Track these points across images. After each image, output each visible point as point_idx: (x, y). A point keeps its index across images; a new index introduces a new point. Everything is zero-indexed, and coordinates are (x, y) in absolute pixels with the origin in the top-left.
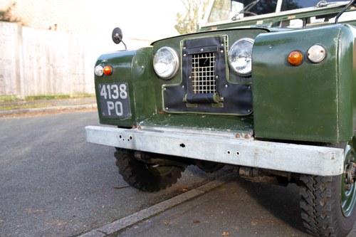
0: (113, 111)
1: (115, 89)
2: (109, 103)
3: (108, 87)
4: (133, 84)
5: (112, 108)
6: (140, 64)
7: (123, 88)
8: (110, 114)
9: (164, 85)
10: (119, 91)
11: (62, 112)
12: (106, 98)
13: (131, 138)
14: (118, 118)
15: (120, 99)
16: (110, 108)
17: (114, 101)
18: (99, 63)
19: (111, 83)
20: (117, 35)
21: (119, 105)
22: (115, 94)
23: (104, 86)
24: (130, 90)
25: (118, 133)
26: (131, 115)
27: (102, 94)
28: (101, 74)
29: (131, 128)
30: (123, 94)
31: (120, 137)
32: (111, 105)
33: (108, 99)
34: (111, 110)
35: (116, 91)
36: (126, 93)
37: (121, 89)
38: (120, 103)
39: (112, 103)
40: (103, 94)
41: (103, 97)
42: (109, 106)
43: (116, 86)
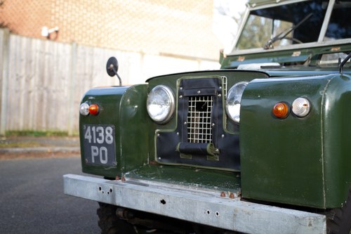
0: (97, 158)
1: (100, 131)
2: (93, 148)
3: (94, 129)
4: (121, 128)
5: (96, 154)
6: (133, 103)
7: (109, 131)
8: (93, 161)
9: (158, 130)
10: (105, 134)
11: (53, 156)
12: (90, 142)
13: (111, 190)
14: (102, 166)
15: (105, 144)
16: (94, 154)
17: (99, 146)
18: (86, 99)
19: (97, 124)
20: (112, 66)
21: (103, 152)
22: (100, 138)
23: (89, 127)
24: (116, 135)
25: (99, 184)
26: (116, 163)
27: (86, 137)
28: (87, 113)
29: (114, 179)
30: (109, 139)
31: (100, 189)
32: (95, 151)
33: (93, 144)
34: (95, 157)
35: (101, 135)
36: (112, 138)
37: (107, 132)
38: (105, 149)
39: (97, 148)
40: (88, 137)
41: (87, 140)
42: (93, 151)
43: (102, 128)
